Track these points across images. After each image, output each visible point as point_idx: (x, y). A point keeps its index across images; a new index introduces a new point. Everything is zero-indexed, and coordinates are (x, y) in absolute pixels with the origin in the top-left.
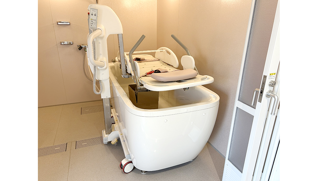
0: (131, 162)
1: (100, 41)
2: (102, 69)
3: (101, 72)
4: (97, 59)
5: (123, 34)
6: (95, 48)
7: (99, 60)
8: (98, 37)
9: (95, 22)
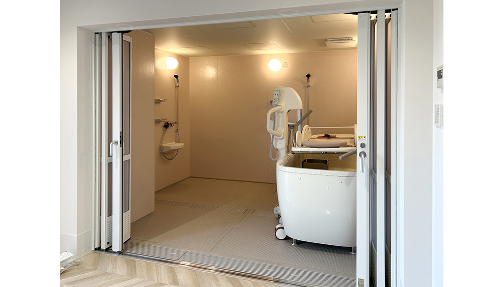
0: (283, 228)
1: (281, 115)
2: (279, 139)
3: (279, 142)
4: (277, 130)
5: (301, 110)
6: (275, 121)
7: (278, 130)
8: (278, 111)
9: (277, 100)
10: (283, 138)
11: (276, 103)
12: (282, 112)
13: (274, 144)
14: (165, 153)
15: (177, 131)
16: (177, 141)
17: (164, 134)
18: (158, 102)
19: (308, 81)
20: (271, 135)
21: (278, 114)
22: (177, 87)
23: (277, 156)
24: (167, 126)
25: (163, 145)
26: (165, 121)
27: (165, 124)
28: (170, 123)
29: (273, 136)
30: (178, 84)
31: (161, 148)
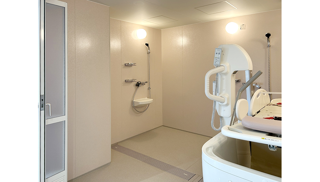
1: (224, 77)
2: (222, 105)
3: (223, 108)
5: (250, 71)
7: (221, 95)
8: (221, 73)
9: (219, 60)
10: (227, 105)
11: (218, 63)
12: (226, 74)
14: (137, 107)
15: (149, 88)
17: (136, 90)
18: (127, 65)
19: (268, 41)
21: (221, 76)
22: (149, 53)
24: (138, 85)
25: (134, 100)
26: (136, 81)
28: (141, 83)
29: (215, 101)
30: (149, 51)
31: (133, 103)
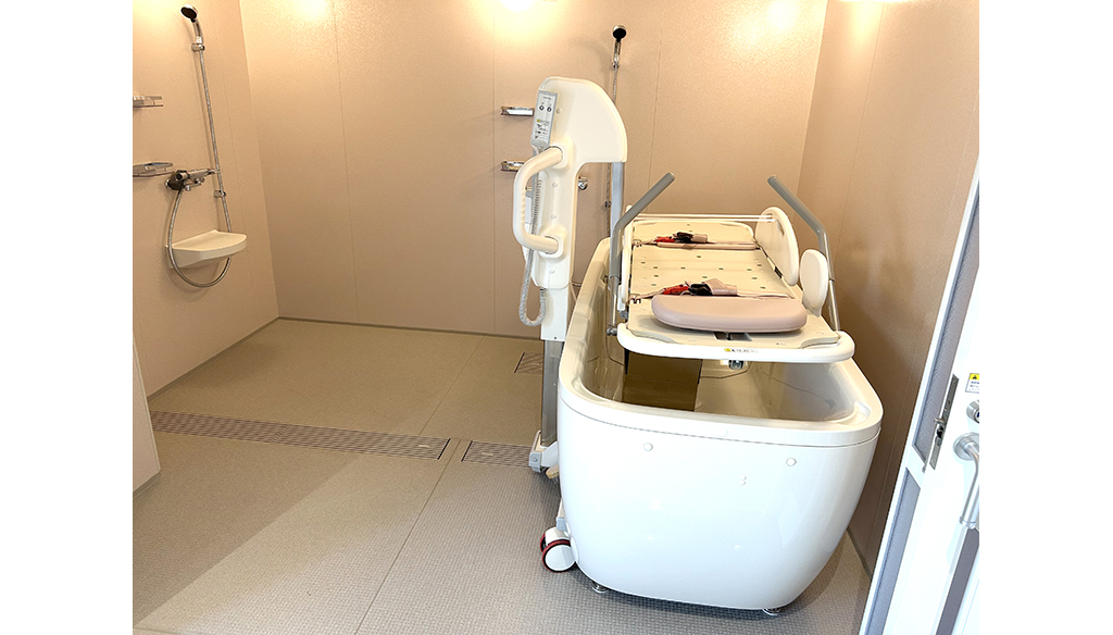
0: (567, 543)
1: (557, 180)
2: (549, 259)
3: (549, 267)
4: (542, 228)
5: (624, 163)
6: (537, 200)
7: (546, 232)
8: (550, 170)
9: (547, 128)
10: (562, 257)
12: (562, 172)
13: (533, 275)
14: (186, 269)
15: (220, 194)
16: (226, 226)
17: (173, 209)
19: (617, 50)
20: (526, 251)
21: (548, 179)
22: (198, 50)
23: (542, 310)
24: (177, 183)
25: (174, 246)
26: (169, 169)
27: (172, 178)
28: (189, 177)
29: (531, 252)
30: (199, 40)
31: (168, 254)
